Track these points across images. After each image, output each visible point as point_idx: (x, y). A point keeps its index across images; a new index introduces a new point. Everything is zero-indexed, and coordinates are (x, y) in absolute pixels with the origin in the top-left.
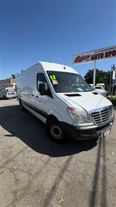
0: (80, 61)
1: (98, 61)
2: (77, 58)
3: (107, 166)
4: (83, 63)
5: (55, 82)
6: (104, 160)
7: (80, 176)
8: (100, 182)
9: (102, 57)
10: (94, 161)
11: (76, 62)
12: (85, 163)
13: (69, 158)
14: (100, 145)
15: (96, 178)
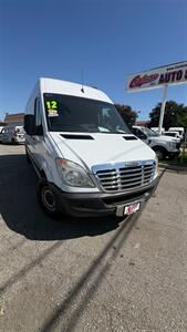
0: (139, 85)
1: (171, 85)
2: (134, 80)
3: (113, 268)
4: (146, 88)
5: (53, 113)
6: (114, 255)
7: (55, 278)
8: (83, 293)
9: (178, 79)
10: (96, 254)
11: (131, 86)
12: (78, 256)
13: (56, 245)
14: (121, 230)
15: (80, 285)
